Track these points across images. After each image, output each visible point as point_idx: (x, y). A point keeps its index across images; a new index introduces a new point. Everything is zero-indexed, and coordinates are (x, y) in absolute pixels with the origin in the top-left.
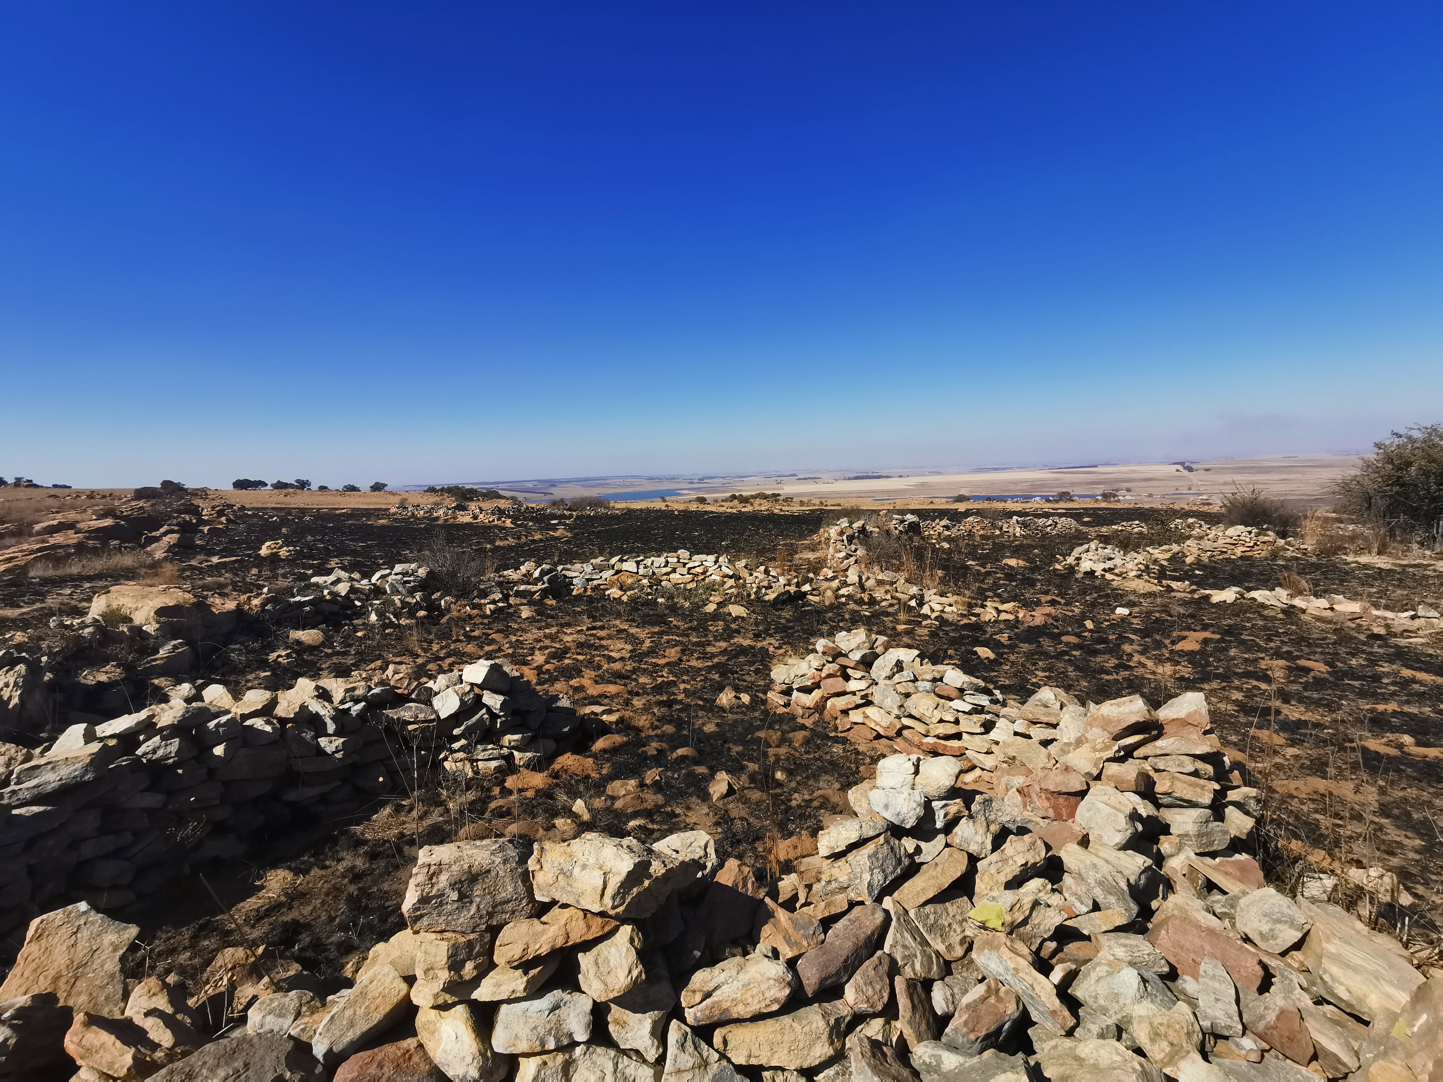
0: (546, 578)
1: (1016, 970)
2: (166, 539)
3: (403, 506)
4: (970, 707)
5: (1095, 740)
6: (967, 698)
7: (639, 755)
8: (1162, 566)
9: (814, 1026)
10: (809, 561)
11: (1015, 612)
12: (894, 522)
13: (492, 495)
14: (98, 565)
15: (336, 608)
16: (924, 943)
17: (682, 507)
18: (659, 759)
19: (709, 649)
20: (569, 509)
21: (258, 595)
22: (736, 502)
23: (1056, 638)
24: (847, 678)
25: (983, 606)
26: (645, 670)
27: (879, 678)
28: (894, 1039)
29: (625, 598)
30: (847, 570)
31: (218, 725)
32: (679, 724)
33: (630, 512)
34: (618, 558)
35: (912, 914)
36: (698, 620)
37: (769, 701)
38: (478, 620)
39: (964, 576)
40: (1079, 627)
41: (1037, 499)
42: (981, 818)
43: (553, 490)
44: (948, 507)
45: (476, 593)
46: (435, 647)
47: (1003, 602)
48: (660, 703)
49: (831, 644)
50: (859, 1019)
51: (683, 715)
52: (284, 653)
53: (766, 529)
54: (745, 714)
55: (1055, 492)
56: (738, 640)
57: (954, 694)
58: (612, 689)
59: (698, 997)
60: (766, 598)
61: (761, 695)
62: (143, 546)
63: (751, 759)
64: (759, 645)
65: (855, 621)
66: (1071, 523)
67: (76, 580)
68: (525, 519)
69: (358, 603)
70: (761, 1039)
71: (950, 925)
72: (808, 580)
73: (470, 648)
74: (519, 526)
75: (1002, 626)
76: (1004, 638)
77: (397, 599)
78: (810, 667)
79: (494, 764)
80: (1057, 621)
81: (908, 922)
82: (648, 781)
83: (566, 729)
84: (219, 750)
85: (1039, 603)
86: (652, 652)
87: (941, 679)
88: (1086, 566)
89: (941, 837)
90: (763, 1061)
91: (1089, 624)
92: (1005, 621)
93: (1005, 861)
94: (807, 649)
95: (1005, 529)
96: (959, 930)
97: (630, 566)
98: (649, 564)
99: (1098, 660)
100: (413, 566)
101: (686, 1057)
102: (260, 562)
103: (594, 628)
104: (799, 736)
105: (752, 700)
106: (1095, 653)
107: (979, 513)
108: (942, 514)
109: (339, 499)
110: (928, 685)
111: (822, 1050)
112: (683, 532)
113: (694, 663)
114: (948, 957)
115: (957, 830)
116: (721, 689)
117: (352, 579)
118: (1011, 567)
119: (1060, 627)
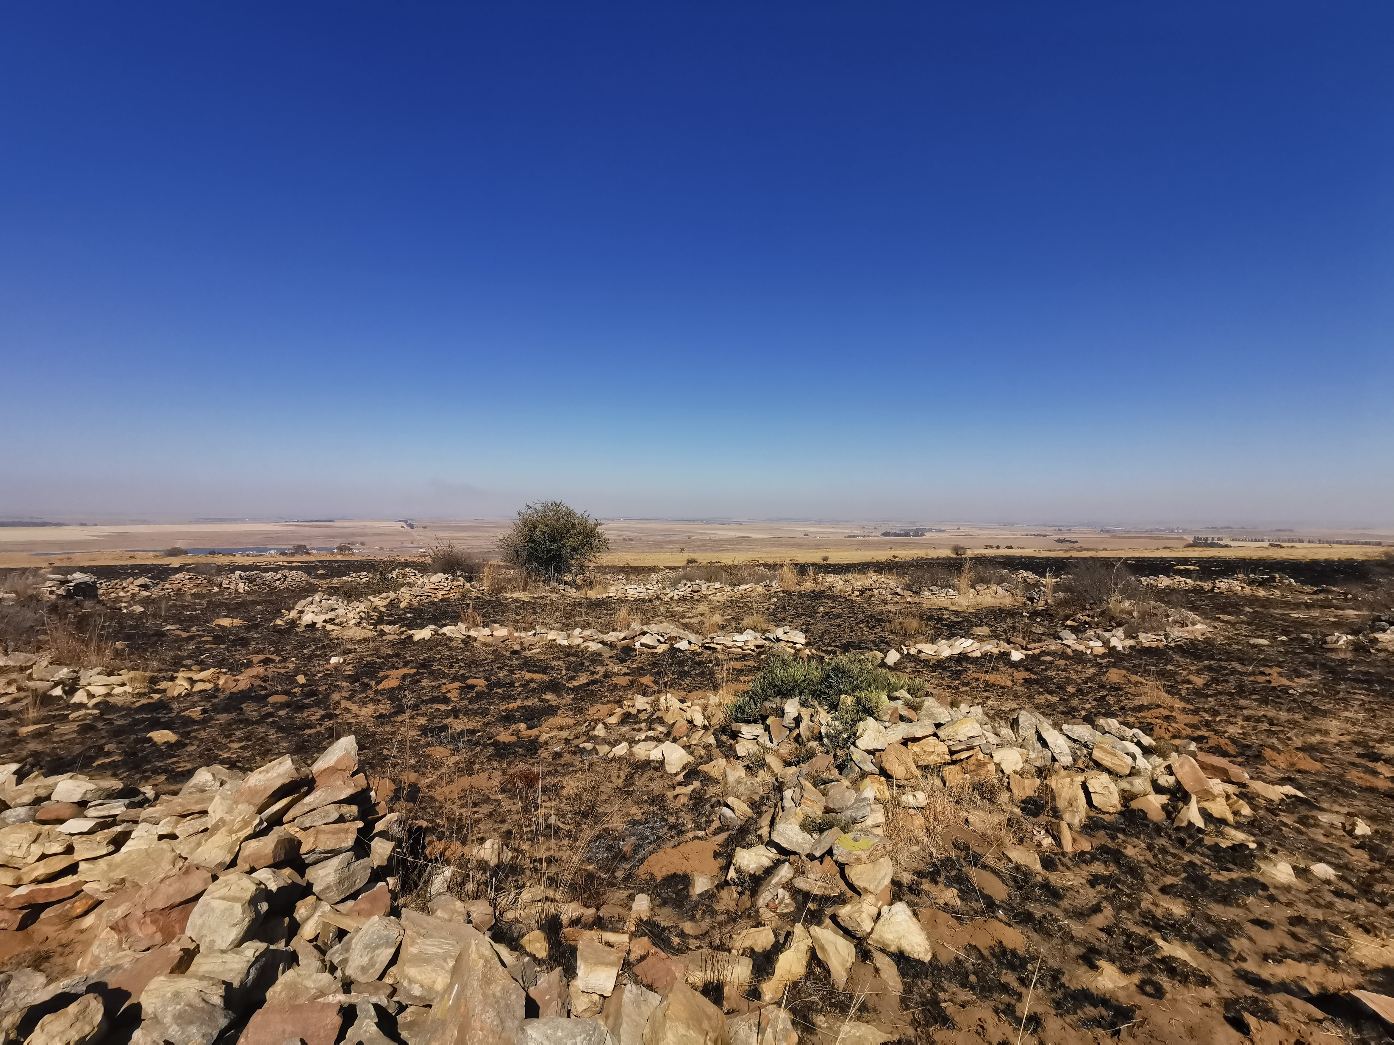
4: (95, 822)
5: (233, 821)
6: (89, 812)
8: (381, 612)
11: (215, 679)
23: (262, 700)
25: (172, 679)
39: (156, 644)
40: (290, 684)
44: (155, 562)
47: (199, 670)
66: (303, 576)
75: (196, 699)
76: (195, 713)
80: (265, 681)
85: (249, 664)
87: (48, 797)
88: (308, 618)
91: (301, 679)
92: (201, 691)
95: (225, 586)
99: (305, 715)
106: (303, 708)
107: (194, 568)
110: (26, 811)
118: (223, 628)
119: (269, 687)
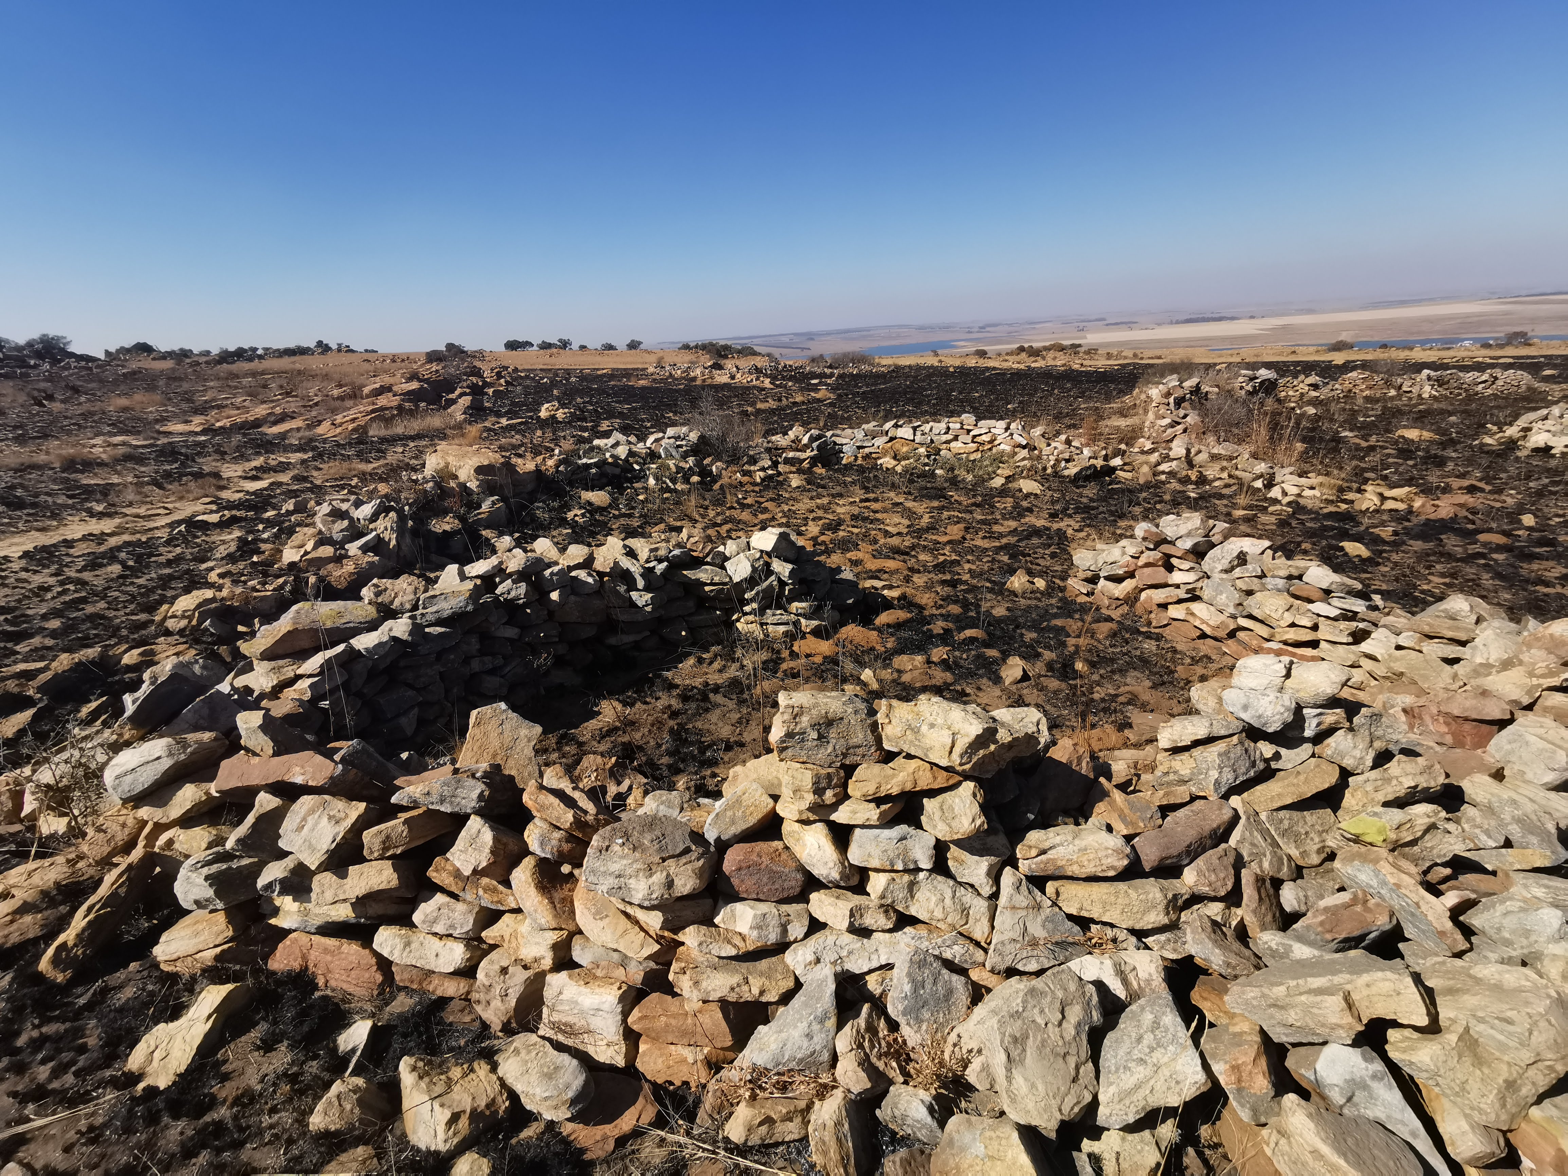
0: (815, 445)
1: (1398, 886)
2: (461, 401)
3: (660, 366)
4: (1338, 612)
5: (1534, 664)
6: (1335, 602)
7: (924, 633)
9: (1151, 896)
10: (1118, 428)
11: (1408, 500)
12: (1241, 379)
13: (747, 352)
14: (415, 425)
15: (617, 471)
16: (1275, 844)
17: (958, 363)
18: (945, 638)
19: (996, 528)
20: (830, 367)
21: (552, 456)
22: (1024, 355)
23: (1469, 535)
24: (1170, 568)
25: (1360, 491)
26: (925, 547)
27: (1212, 570)
28: (1234, 924)
29: (899, 469)
30: (1171, 440)
31: (552, 574)
32: (965, 605)
33: (898, 369)
34: (892, 423)
35: (1263, 816)
36: (982, 495)
37: (1069, 588)
38: (749, 488)
39: (1336, 450)
40: (1511, 523)
41: (1467, 343)
42: (1364, 733)
43: (810, 344)
44: (1317, 358)
45: (745, 459)
46: (712, 514)
47: (1392, 486)
48: (944, 582)
49: (1154, 529)
50: (1196, 899)
51: (969, 596)
52: (579, 512)
53: (1062, 389)
54: (1040, 600)
55: (1501, 333)
56: (1029, 519)
57: (1314, 595)
58: (891, 564)
59: (1034, 852)
60: (1066, 473)
61: (1057, 581)
62: (445, 408)
63: (1048, 647)
64: (1055, 526)
65: (1179, 503)
66: (1524, 378)
67: (404, 439)
68: (783, 378)
69: (637, 467)
70: (1094, 897)
71: (1307, 833)
72: (1118, 453)
73: (745, 516)
74: (777, 386)
75: (1385, 518)
76: (1386, 532)
77: (671, 463)
78: (1124, 553)
79: (782, 629)
80: (1474, 513)
81: (1258, 822)
82: (935, 659)
83: (850, 601)
84: (555, 596)
85: (1447, 490)
86: (931, 528)
87: (1300, 577)
88: (1538, 439)
89: (1307, 748)
90: (1095, 916)
91: (1528, 520)
92: (1391, 510)
93: (1388, 780)
94: (1114, 533)
95: (1405, 388)
96: (1317, 840)
97: (905, 432)
98: (927, 430)
99: (1535, 566)
100: (684, 429)
101: (1022, 898)
102: (544, 424)
103: (867, 500)
104: (1104, 628)
105: (1048, 586)
106: (1532, 557)
107: (1365, 366)
108: (1308, 368)
109: (598, 359)
110: (1281, 583)
111: (1156, 918)
112: (960, 393)
113: (979, 542)
114: (1300, 863)
115: (1331, 741)
116: (1012, 572)
117: (630, 443)
118: (1409, 441)
119: (1478, 522)
